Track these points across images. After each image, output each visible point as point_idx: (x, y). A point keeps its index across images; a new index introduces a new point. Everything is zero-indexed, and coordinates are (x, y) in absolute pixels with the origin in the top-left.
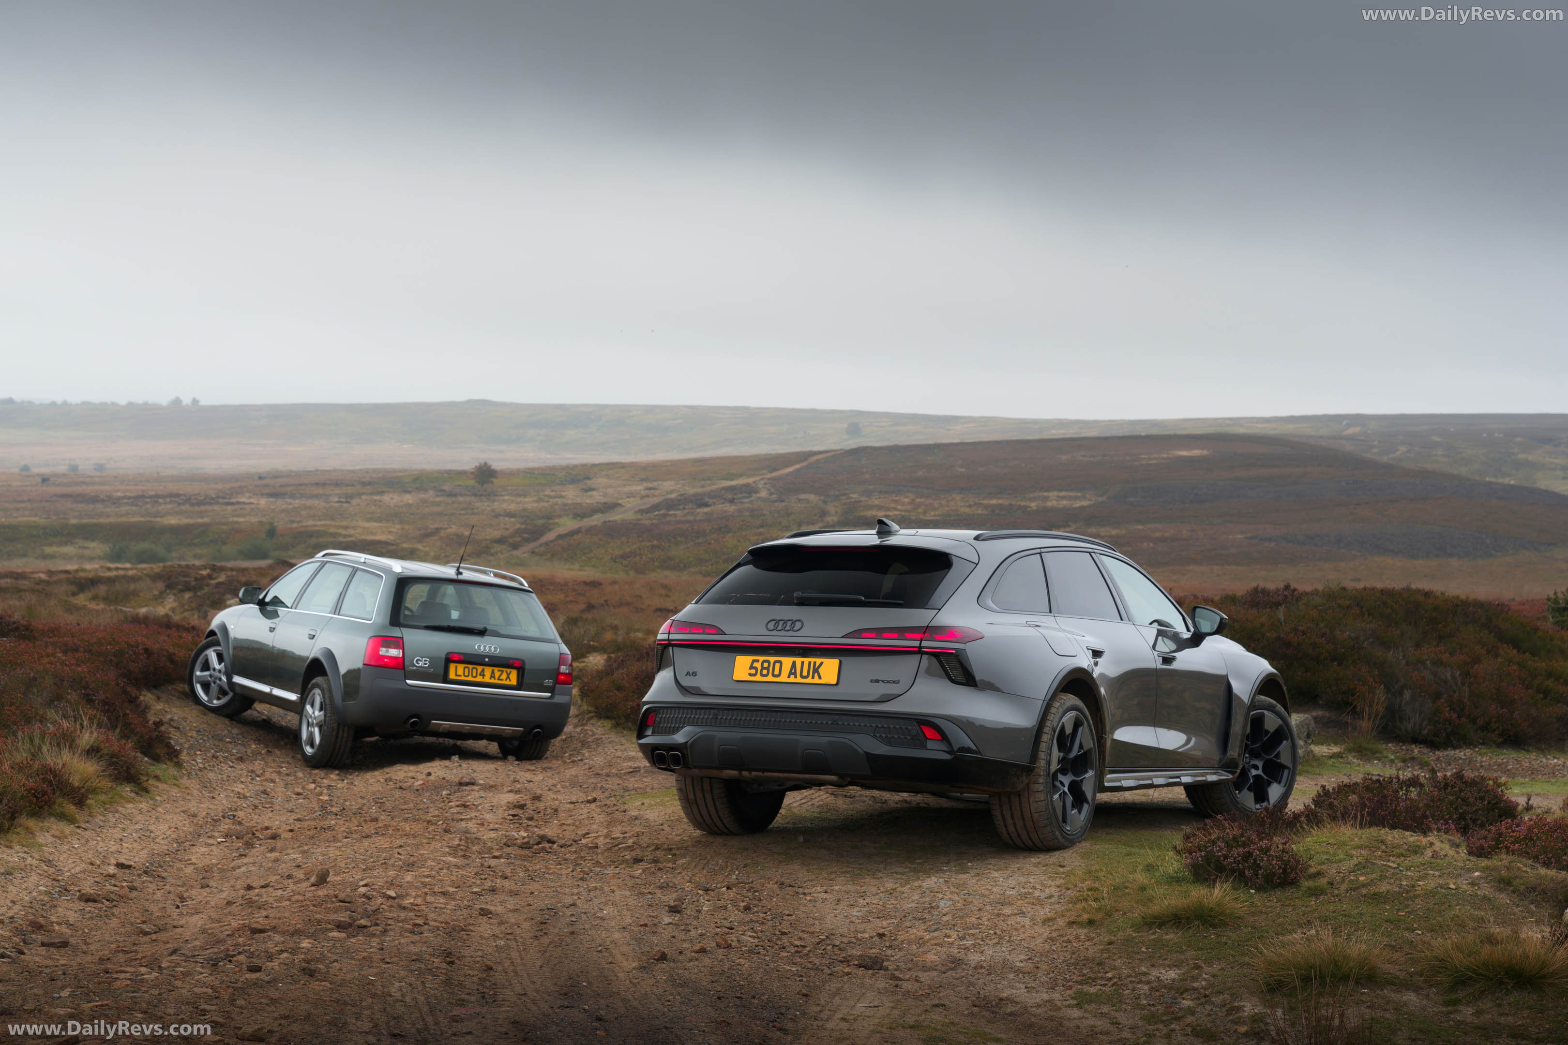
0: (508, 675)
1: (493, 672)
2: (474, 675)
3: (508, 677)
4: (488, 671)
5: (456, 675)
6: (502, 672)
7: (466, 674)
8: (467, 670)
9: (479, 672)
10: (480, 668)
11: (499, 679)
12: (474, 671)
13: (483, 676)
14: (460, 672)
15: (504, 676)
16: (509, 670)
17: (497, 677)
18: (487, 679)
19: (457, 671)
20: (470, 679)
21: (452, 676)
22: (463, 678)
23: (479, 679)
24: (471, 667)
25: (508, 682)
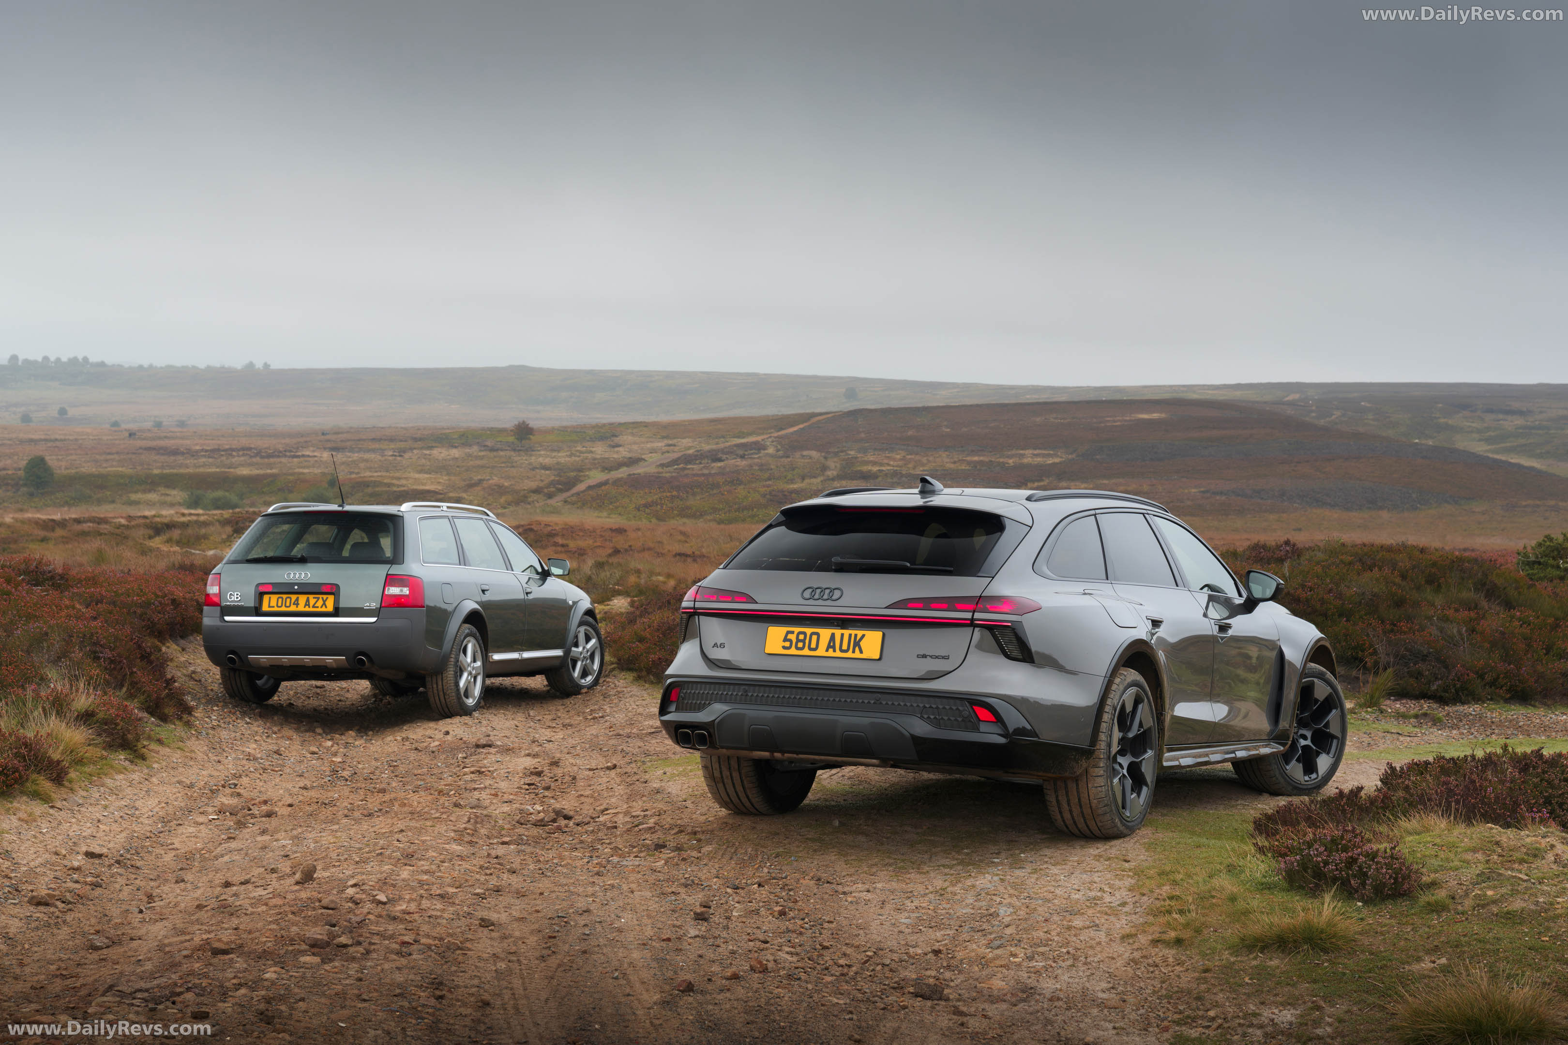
0: (324, 602)
1: (308, 600)
2: (288, 604)
3: (324, 604)
4: (302, 599)
5: (269, 607)
6: (318, 598)
7: (280, 604)
8: (280, 600)
9: (293, 601)
10: (294, 597)
11: (314, 607)
12: (288, 600)
13: (297, 605)
14: (274, 603)
15: (320, 603)
16: (325, 597)
17: (311, 605)
18: (301, 608)
19: (270, 603)
20: (283, 609)
21: (265, 608)
22: (276, 609)
23: (293, 608)
24: (284, 596)
25: (324, 609)
